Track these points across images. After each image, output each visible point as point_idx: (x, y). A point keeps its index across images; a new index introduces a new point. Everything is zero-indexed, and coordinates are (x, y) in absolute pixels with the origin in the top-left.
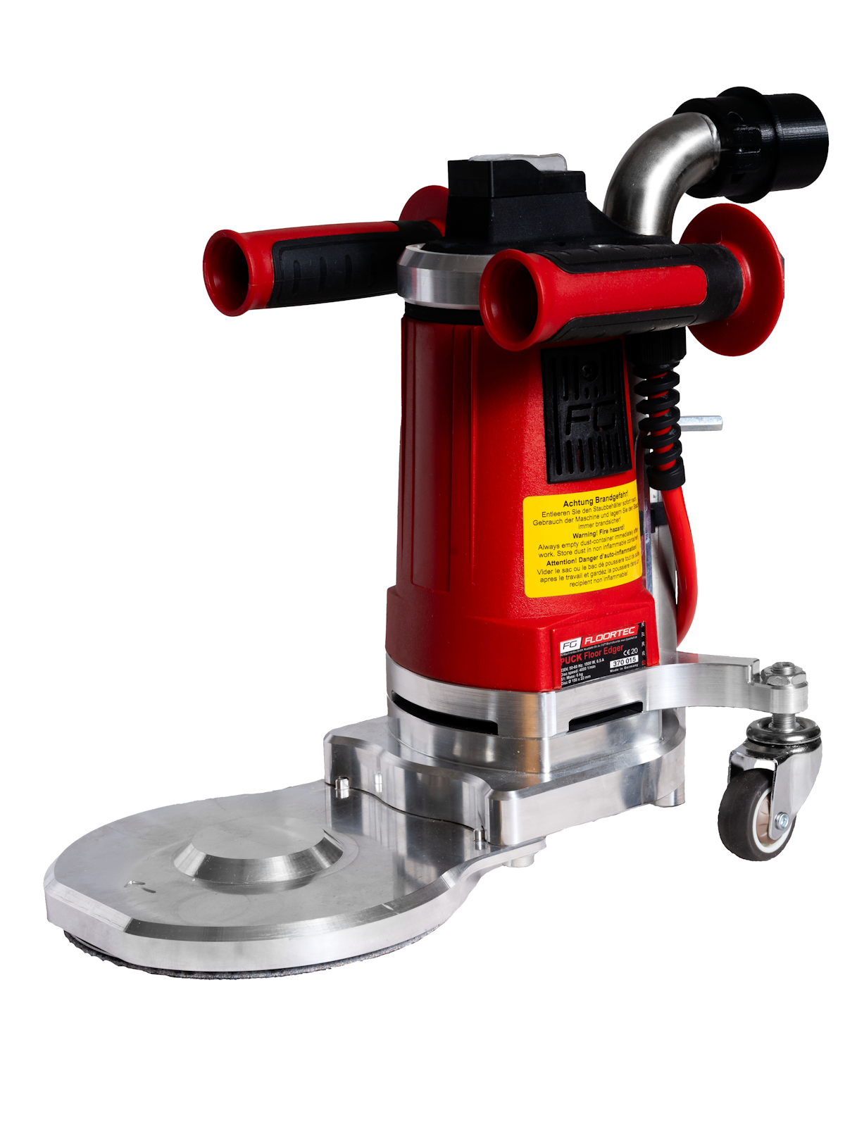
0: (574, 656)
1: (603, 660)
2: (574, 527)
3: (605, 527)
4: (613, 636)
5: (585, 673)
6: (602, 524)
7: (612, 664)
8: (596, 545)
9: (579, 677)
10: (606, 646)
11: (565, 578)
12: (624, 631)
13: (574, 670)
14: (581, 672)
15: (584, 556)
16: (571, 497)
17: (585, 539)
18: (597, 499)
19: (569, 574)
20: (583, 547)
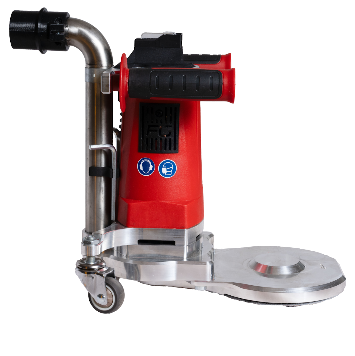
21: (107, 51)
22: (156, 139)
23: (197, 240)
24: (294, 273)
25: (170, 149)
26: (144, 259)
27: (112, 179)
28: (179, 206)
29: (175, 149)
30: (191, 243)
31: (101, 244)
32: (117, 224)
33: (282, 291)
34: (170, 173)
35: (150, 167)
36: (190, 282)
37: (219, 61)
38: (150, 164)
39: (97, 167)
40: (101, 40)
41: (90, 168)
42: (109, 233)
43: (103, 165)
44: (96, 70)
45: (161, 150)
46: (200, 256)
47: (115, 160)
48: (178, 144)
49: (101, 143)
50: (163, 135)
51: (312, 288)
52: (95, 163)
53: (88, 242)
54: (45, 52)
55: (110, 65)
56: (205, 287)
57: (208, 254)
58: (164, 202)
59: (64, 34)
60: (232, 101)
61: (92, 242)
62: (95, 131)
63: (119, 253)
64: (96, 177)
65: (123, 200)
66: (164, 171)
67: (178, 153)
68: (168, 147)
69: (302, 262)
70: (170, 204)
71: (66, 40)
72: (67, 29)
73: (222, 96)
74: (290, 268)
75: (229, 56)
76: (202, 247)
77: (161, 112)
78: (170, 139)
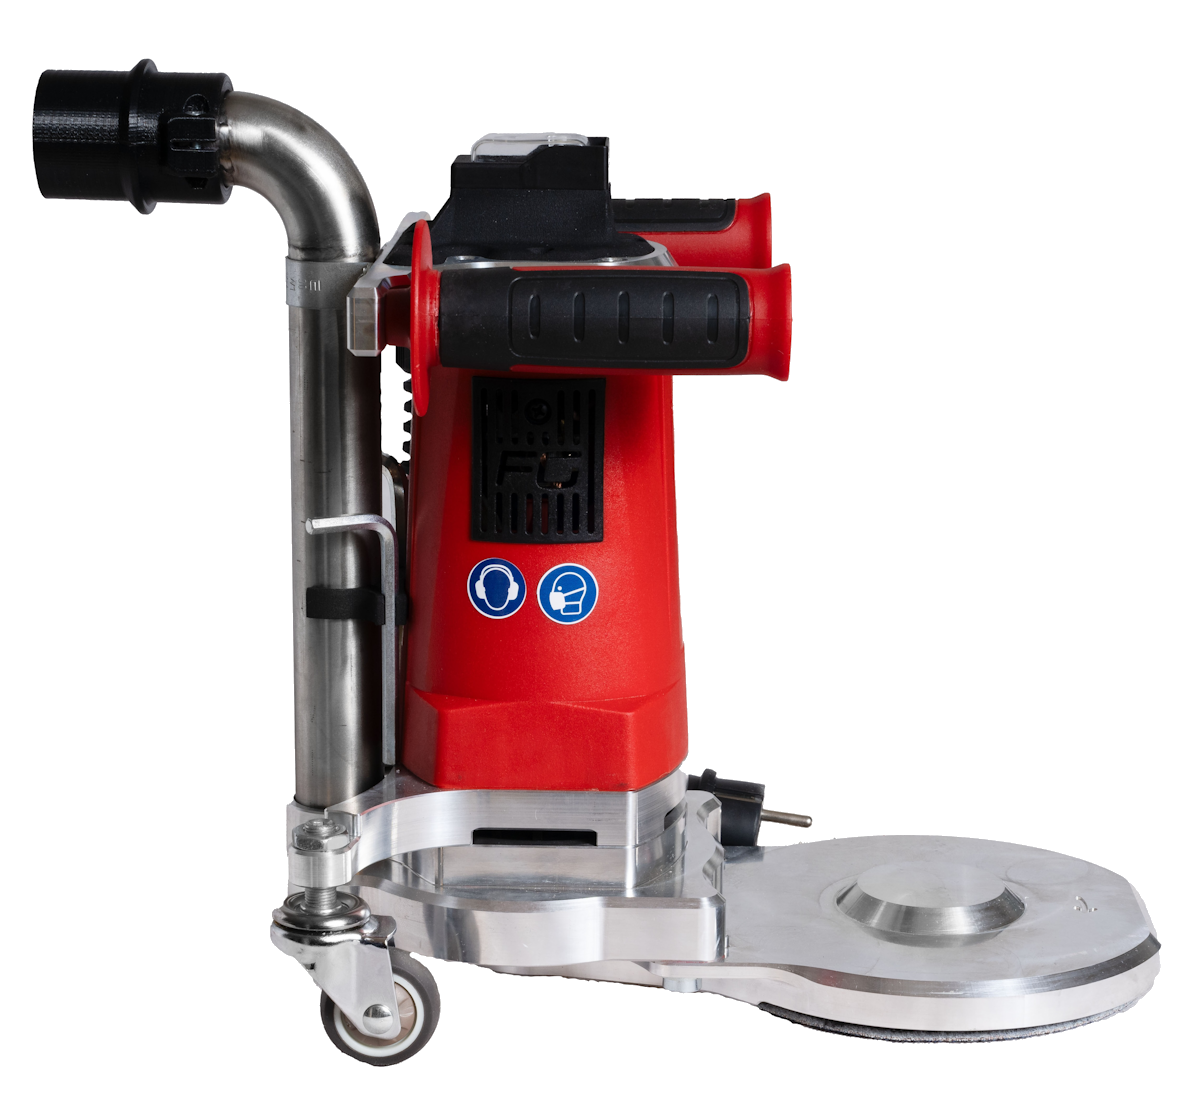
21: (358, 202)
22: (530, 497)
23: (666, 827)
24: (989, 929)
25: (576, 529)
26: (494, 893)
27: (384, 627)
28: (608, 715)
29: (591, 529)
30: (650, 835)
31: (354, 847)
32: (401, 778)
33: (952, 993)
34: (575, 608)
35: (509, 590)
36: (646, 965)
37: (728, 223)
38: (511, 578)
39: (333, 588)
40: (338, 166)
41: (311, 593)
42: (379, 810)
43: (352, 582)
44: (324, 268)
45: (546, 532)
46: (678, 878)
47: (392, 566)
48: (602, 511)
49: (345, 512)
50: (552, 483)
51: (1049, 980)
52: (326, 576)
53: (311, 840)
54: (150, 208)
55: (371, 249)
56: (696, 981)
57: (705, 871)
58: (558, 703)
59: (216, 149)
60: (783, 376)
61: (325, 841)
62: (324, 469)
63: (410, 871)
64: (329, 623)
65: (421, 699)
66: (558, 600)
67: (601, 541)
68: (568, 523)
69: (1015, 890)
70: (576, 711)
71: (222, 167)
72: (224, 130)
73: (748, 358)
74: (975, 911)
75: (763, 203)
76: (684, 848)
77: (544, 407)
78: (576, 497)
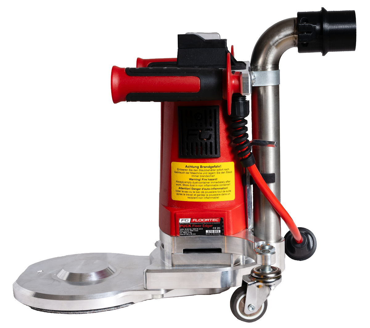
0: (187, 225)
1: (202, 229)
2: (190, 176)
3: (205, 178)
4: (207, 221)
5: (193, 232)
6: (203, 176)
7: (207, 231)
8: (200, 184)
9: (190, 233)
10: (204, 224)
11: (186, 195)
12: (213, 219)
13: (187, 230)
14: (191, 232)
15: (194, 187)
16: (188, 164)
17: (195, 181)
18: (201, 167)
19: (187, 193)
20: (194, 184)
